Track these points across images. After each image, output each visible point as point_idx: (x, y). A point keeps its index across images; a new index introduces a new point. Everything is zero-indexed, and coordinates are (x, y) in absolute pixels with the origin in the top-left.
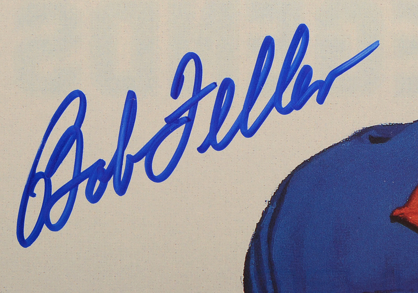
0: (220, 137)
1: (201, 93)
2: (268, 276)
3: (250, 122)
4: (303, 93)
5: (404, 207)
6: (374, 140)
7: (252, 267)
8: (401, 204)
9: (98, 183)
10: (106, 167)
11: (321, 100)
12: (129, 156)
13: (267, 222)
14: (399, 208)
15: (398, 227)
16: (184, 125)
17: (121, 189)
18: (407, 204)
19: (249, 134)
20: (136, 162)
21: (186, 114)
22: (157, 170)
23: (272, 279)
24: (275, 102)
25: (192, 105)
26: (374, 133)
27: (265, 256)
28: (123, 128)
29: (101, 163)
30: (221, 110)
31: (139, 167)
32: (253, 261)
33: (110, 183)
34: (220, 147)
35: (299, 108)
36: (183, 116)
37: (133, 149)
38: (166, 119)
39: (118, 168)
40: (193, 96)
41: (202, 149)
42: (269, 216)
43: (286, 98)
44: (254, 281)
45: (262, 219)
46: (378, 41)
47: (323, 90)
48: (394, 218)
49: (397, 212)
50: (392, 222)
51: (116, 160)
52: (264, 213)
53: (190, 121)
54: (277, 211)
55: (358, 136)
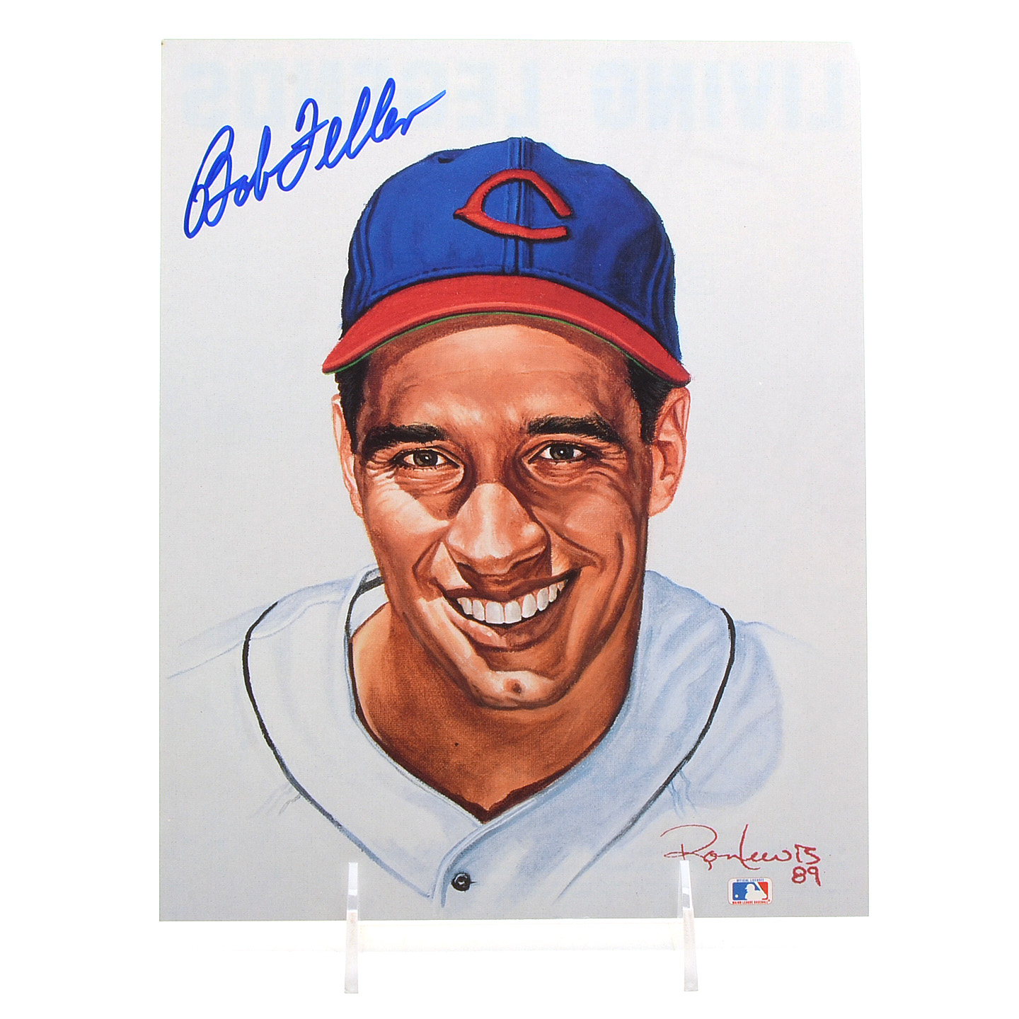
0: (331, 159)
1: (318, 127)
2: (365, 257)
3: (353, 150)
4: (391, 127)
5: (463, 208)
6: (441, 161)
7: (354, 251)
8: (461, 207)
9: (243, 192)
10: (248, 181)
11: (404, 133)
12: (265, 173)
13: (365, 219)
14: (460, 209)
15: (458, 221)
16: (305, 150)
17: (260, 196)
18: (465, 206)
19: (352, 156)
20: (271, 176)
21: (307, 143)
22: (286, 184)
23: (368, 259)
24: (371, 134)
25: (311, 136)
26: (442, 156)
27: (363, 244)
28: (261, 155)
29: (245, 177)
30: (332, 140)
31: (273, 180)
32: (354, 246)
33: (252, 192)
34: (331, 166)
35: (387, 138)
36: (304, 144)
37: (268, 167)
38: (292, 146)
39: (257, 181)
40: (312, 129)
41: (318, 168)
42: (367, 215)
43: (379, 131)
44: (355, 261)
45: (361, 217)
46: (445, 91)
47: (405, 126)
48: (456, 216)
49: (458, 212)
50: (454, 218)
51: (256, 179)
52: (363, 213)
53: (309, 147)
54: (372, 211)
55: (430, 157)
